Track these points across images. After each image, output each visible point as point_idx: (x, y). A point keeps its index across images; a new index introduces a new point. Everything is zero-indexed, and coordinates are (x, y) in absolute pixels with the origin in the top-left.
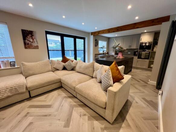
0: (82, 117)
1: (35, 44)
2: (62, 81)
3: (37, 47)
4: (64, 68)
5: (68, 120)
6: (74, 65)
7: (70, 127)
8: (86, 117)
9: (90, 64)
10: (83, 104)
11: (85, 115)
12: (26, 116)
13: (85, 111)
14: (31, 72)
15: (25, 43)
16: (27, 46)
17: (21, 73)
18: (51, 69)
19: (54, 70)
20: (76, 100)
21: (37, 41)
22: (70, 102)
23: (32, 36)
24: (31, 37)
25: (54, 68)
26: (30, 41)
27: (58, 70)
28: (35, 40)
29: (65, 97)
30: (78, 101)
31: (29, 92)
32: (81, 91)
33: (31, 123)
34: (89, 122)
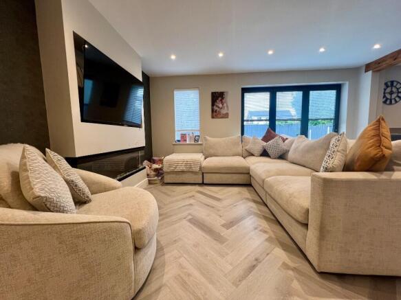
0: (256, 231)
1: (224, 112)
2: (251, 173)
3: (226, 116)
4: (265, 154)
5: (231, 222)
6: (285, 148)
7: (230, 230)
8: (266, 236)
9: (320, 140)
10: (273, 218)
11: (265, 232)
12: (190, 197)
13: (268, 227)
14: (212, 151)
15: (213, 111)
16: (215, 114)
17: (202, 152)
18: (240, 151)
19: (245, 154)
20: (265, 209)
21: (227, 106)
22: (252, 207)
23: (223, 98)
24: (221, 100)
25: (246, 150)
26: (219, 107)
27: (253, 155)
28: (225, 105)
29: (247, 199)
30: (268, 211)
31: (203, 173)
32: (271, 187)
33: (191, 205)
34: (267, 243)
